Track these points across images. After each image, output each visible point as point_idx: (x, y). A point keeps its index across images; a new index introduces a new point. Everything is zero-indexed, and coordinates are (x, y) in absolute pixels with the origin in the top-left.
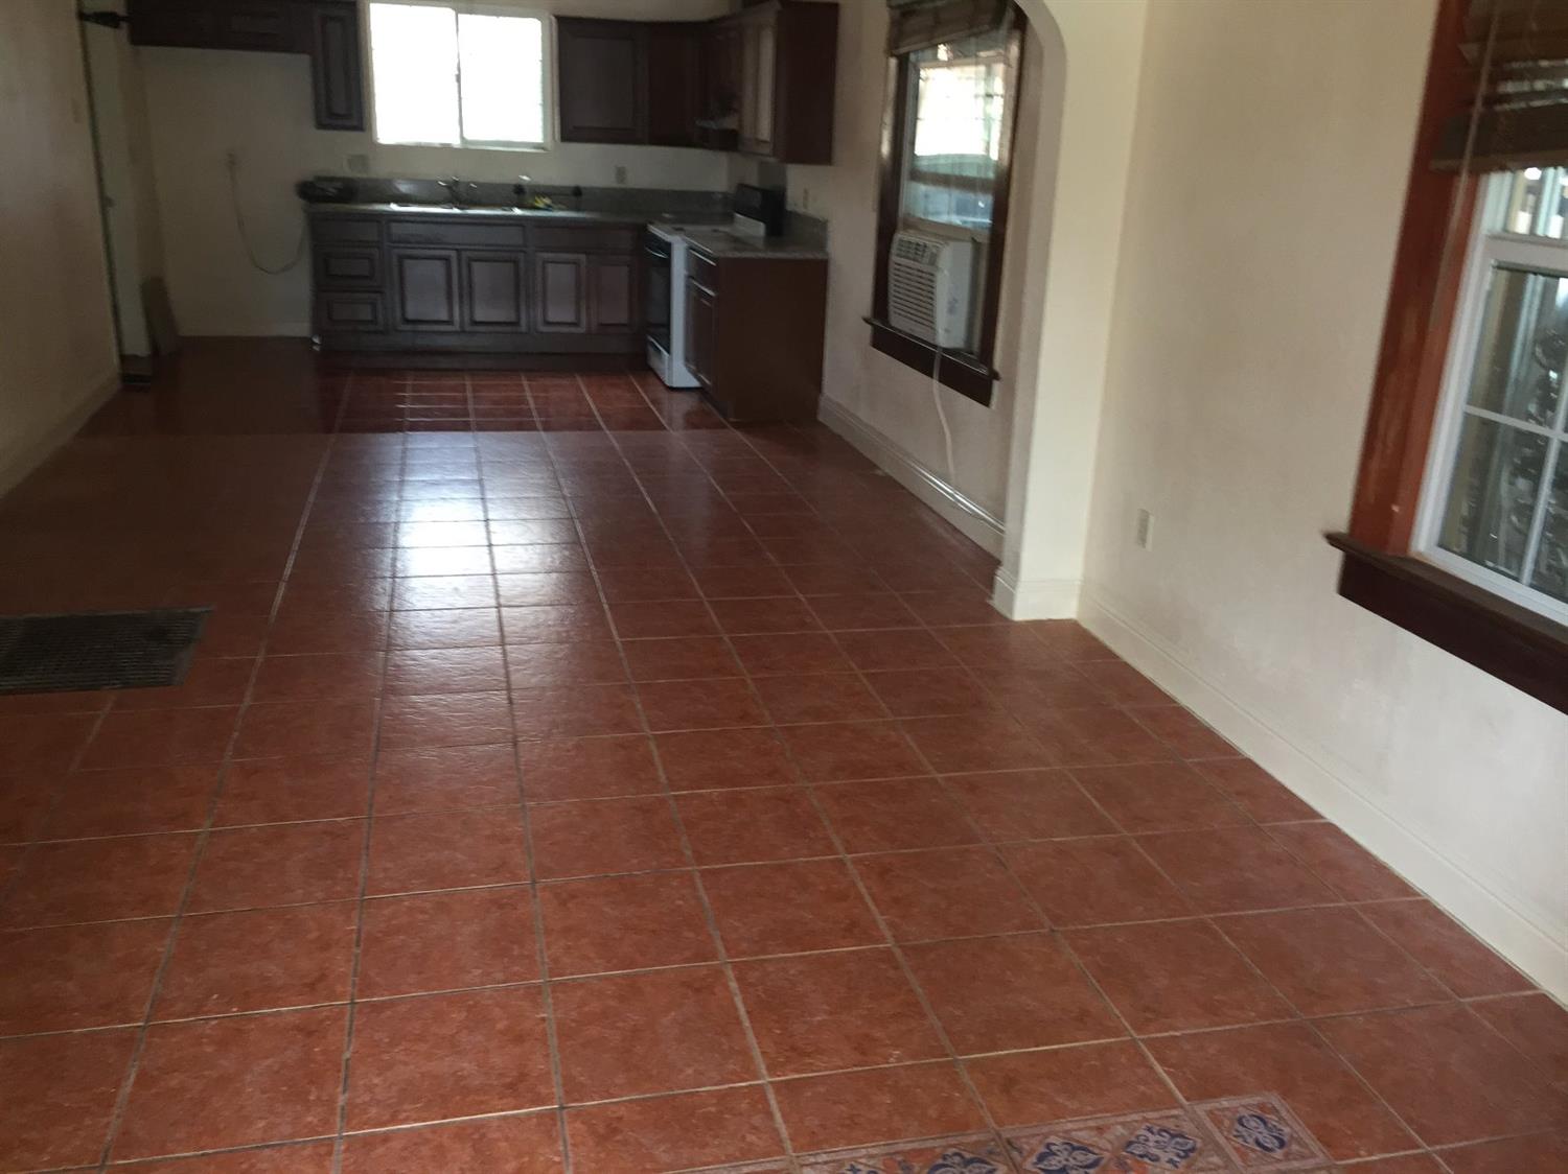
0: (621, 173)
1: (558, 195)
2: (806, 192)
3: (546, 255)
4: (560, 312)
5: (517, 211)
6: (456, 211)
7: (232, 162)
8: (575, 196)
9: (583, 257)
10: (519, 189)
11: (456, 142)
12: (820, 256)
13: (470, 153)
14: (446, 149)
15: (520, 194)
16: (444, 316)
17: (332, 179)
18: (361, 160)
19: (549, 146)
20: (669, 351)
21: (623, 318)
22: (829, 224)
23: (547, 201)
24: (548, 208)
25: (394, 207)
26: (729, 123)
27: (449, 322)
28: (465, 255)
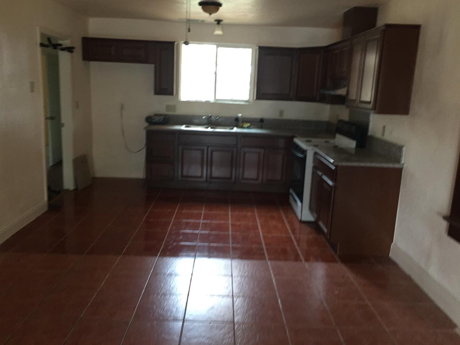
0: (281, 113)
1: (253, 122)
2: (384, 127)
3: (246, 149)
4: (250, 173)
5: (235, 130)
6: (209, 129)
7: (122, 108)
8: (261, 123)
9: (262, 151)
10: (237, 119)
11: (212, 100)
12: (397, 166)
13: (218, 105)
14: (207, 103)
15: (237, 122)
16: (199, 174)
17: (160, 115)
18: (174, 108)
19: (251, 100)
20: (302, 201)
21: (278, 177)
22: (404, 149)
23: (249, 124)
24: (248, 128)
25: (183, 128)
26: (342, 92)
27: (201, 177)
28: (210, 148)
